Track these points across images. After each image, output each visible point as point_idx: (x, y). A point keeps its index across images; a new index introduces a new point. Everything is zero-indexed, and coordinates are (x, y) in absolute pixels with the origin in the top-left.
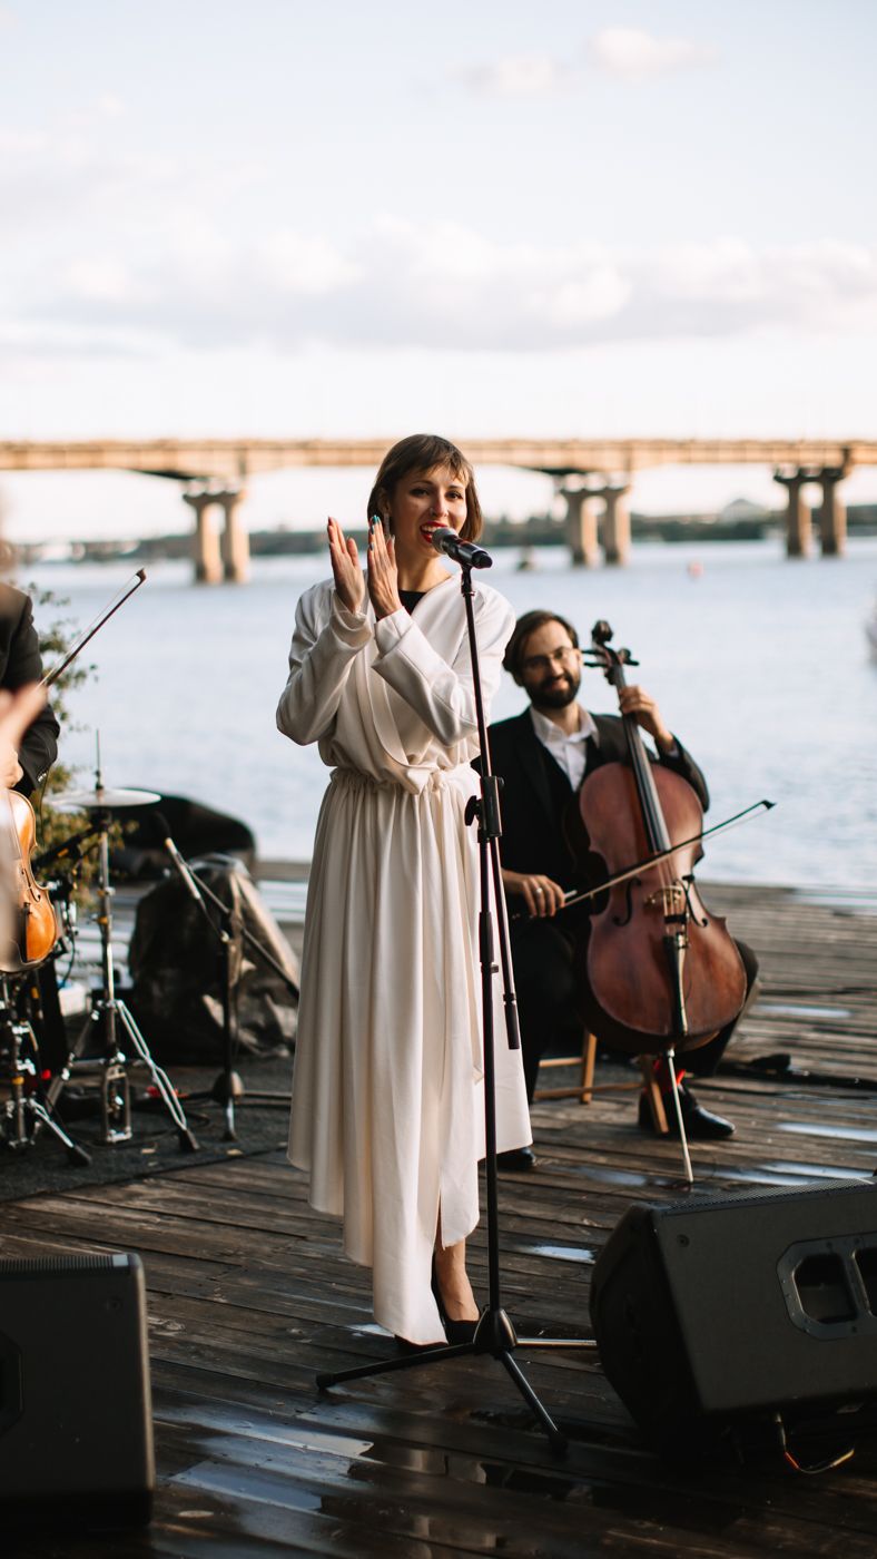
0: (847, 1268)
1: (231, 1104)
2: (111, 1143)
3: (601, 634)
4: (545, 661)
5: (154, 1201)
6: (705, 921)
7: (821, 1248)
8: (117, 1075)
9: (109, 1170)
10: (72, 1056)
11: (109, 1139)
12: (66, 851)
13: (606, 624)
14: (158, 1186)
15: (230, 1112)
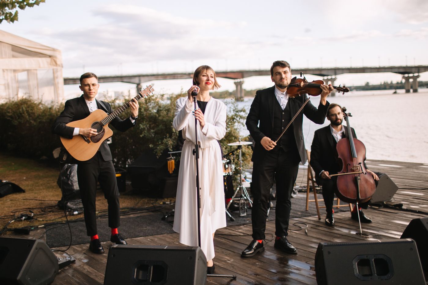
0: (371, 262)
1: (269, 209)
2: (241, 216)
3: (344, 110)
4: (336, 115)
5: (243, 230)
6: (366, 173)
7: (365, 257)
8: (243, 202)
9: (238, 222)
10: (233, 197)
11: (241, 215)
12: (231, 154)
13: (345, 107)
14: (246, 227)
15: (269, 211)
